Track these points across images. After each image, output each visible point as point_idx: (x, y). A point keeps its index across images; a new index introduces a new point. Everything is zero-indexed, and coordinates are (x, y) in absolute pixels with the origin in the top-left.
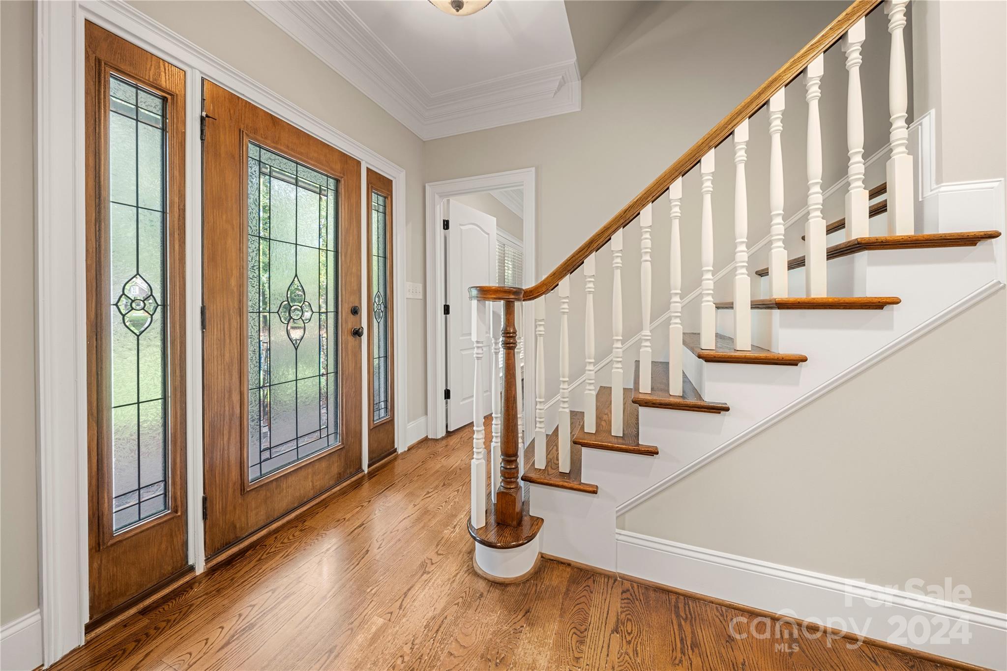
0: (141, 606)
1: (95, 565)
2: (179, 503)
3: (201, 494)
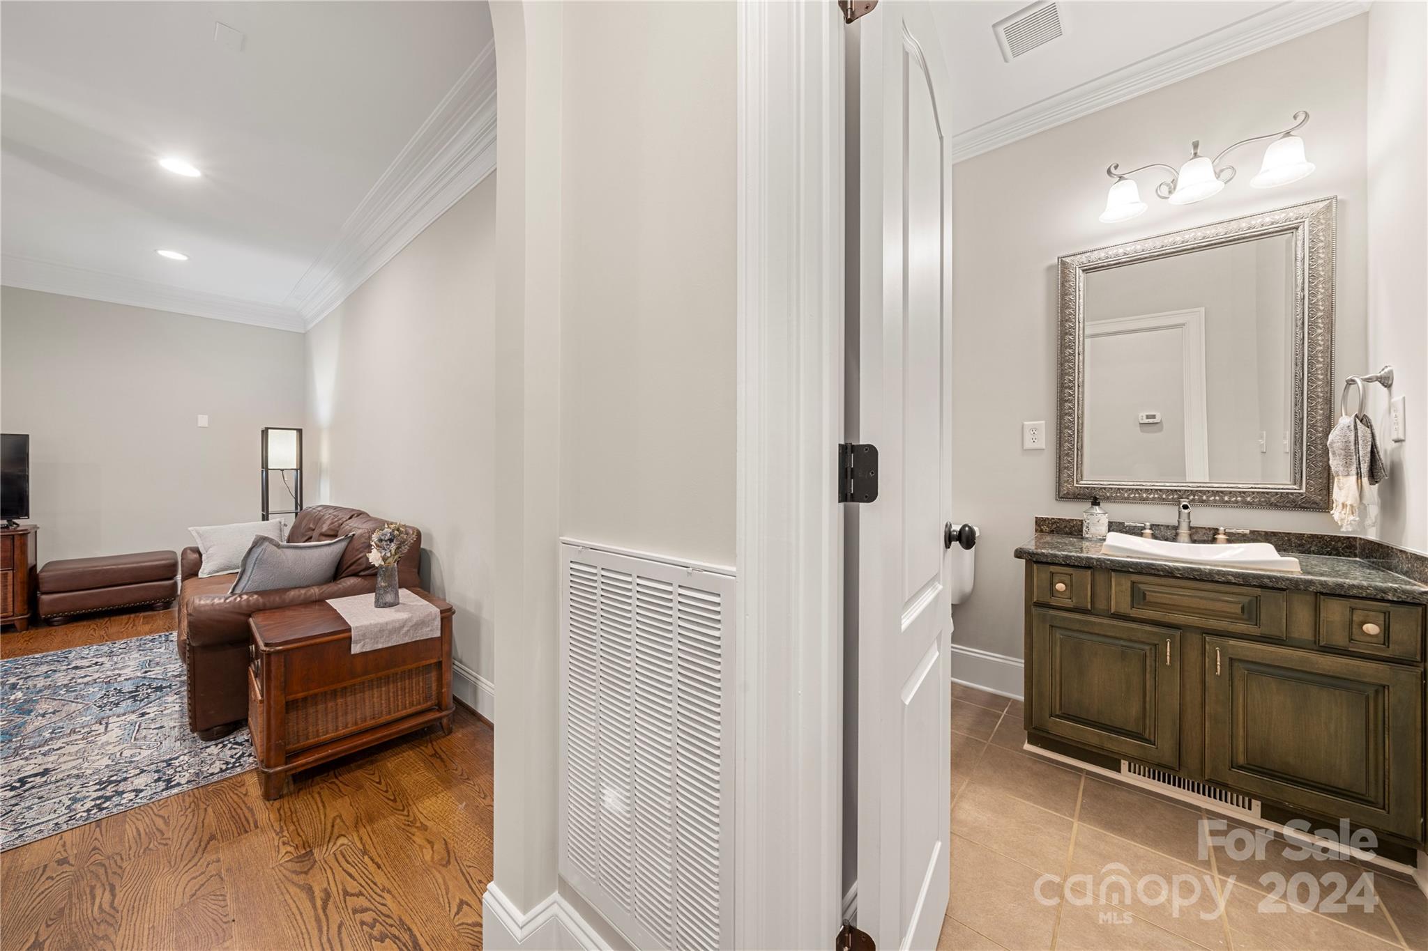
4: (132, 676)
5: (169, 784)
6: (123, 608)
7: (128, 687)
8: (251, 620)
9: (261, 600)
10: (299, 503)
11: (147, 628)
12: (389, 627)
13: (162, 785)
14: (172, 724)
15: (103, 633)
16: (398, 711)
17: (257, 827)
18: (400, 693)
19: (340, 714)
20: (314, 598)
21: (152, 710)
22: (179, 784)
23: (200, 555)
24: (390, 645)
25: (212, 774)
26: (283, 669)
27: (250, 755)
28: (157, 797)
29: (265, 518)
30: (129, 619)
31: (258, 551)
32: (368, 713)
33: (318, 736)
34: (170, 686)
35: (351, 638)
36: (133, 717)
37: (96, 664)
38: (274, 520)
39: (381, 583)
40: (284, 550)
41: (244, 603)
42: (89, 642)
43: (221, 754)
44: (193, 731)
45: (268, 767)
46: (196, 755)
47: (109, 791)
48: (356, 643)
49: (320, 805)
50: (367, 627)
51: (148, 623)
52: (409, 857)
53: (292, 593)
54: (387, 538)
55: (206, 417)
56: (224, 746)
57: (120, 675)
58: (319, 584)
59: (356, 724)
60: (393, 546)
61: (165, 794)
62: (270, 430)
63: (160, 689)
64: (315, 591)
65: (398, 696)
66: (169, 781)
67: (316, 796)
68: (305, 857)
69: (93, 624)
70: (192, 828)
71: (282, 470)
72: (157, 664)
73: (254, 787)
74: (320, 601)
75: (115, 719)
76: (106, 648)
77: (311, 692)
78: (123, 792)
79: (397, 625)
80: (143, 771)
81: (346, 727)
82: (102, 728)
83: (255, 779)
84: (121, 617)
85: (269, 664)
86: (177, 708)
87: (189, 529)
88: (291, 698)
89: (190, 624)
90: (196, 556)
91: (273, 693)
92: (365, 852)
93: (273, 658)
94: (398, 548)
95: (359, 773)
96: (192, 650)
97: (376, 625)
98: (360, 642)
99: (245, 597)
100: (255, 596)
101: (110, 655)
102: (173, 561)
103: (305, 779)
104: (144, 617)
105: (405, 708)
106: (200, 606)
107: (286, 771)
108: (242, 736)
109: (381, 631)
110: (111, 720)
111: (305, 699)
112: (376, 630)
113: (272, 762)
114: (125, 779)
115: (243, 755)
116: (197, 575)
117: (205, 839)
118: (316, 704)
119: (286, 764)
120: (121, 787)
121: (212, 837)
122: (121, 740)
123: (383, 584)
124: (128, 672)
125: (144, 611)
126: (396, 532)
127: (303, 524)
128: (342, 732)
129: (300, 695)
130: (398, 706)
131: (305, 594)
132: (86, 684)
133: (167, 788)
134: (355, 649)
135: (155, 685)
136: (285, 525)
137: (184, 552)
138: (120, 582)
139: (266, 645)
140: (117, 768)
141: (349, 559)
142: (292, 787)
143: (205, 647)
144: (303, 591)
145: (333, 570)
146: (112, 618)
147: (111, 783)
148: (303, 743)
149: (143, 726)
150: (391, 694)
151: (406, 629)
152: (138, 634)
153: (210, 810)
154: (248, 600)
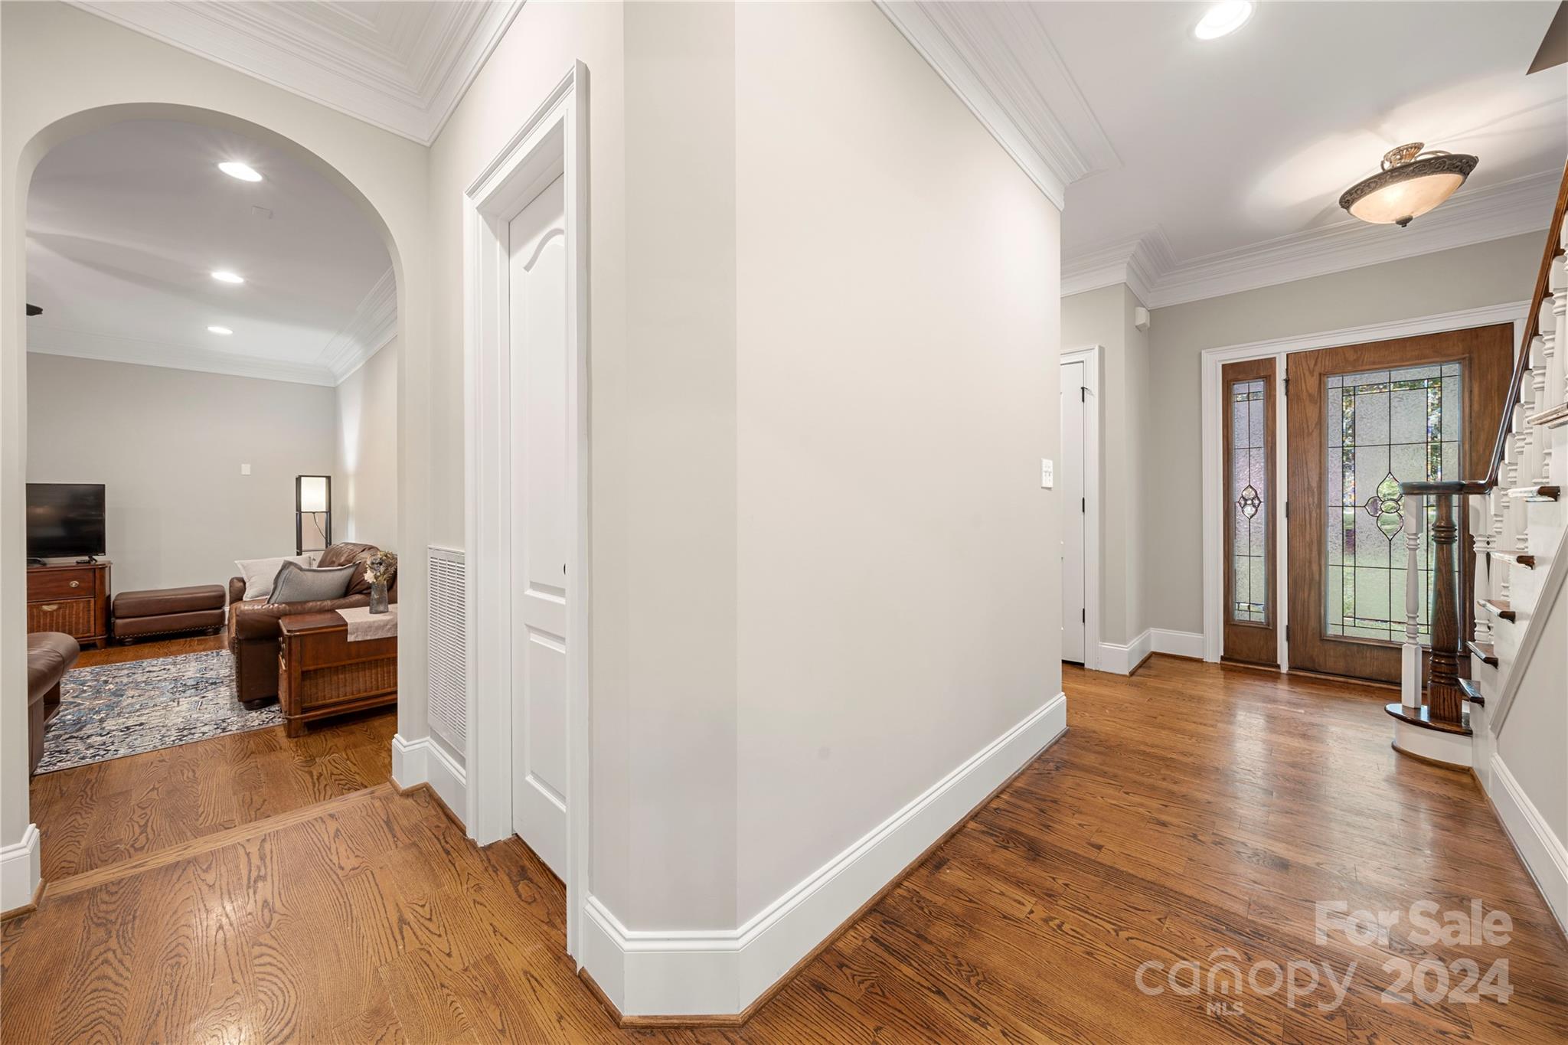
0: (1246, 666)
1: (1227, 631)
2: (1271, 620)
3: (1286, 623)
4: (193, 676)
5: (224, 730)
6: (180, 632)
7: (191, 682)
8: (280, 621)
9: (287, 608)
10: (328, 542)
11: (201, 647)
12: (376, 624)
13: (220, 731)
14: (225, 702)
15: (166, 650)
16: (384, 688)
17: (281, 748)
18: (386, 675)
19: (341, 686)
20: (326, 608)
21: (210, 695)
22: (231, 730)
23: (245, 583)
24: (376, 637)
25: (253, 726)
26: (299, 648)
27: (280, 717)
28: (216, 736)
29: (299, 554)
30: (186, 641)
31: (286, 572)
32: (362, 687)
33: (325, 699)
34: (222, 682)
35: (347, 630)
36: (197, 698)
37: (164, 669)
38: (305, 555)
39: (375, 595)
40: (306, 573)
41: (275, 610)
42: (157, 656)
43: (260, 717)
44: (239, 701)
45: (290, 715)
46: (242, 717)
47: (185, 733)
48: (351, 634)
49: (324, 741)
50: (359, 624)
51: (201, 644)
52: (375, 762)
53: (311, 604)
54: (377, 562)
55: (249, 466)
56: (261, 713)
57: (184, 676)
58: (332, 599)
59: (353, 694)
60: (382, 569)
61: (222, 734)
62: (302, 478)
63: (215, 683)
64: (328, 603)
65: (384, 677)
66: (224, 729)
67: (323, 737)
68: (310, 760)
69: (157, 645)
70: (240, 749)
71: (314, 513)
72: (212, 669)
73: (281, 734)
74: (332, 610)
75: (184, 699)
76: (170, 660)
77: (320, 666)
78: (194, 733)
79: (382, 624)
80: (206, 724)
81: (346, 695)
82: (175, 704)
83: (282, 729)
84: (179, 640)
85: (290, 644)
86: (228, 694)
87: (236, 562)
88: (305, 669)
89: (238, 622)
90: (242, 584)
91: (293, 664)
92: (348, 759)
93: (293, 640)
94: (387, 569)
95: (353, 727)
96: (239, 641)
97: (366, 623)
98: (354, 633)
99: (276, 605)
100: (284, 605)
101: (175, 664)
102: (221, 593)
103: (315, 727)
104: (198, 640)
105: (390, 687)
106: (244, 611)
107: (302, 719)
108: (274, 708)
109: (370, 627)
110: (181, 700)
111: (315, 671)
112: (366, 626)
113: (293, 712)
114: (195, 728)
115: (275, 717)
116: (242, 599)
117: (249, 753)
118: (323, 677)
119: (302, 714)
120: (193, 731)
121: (253, 753)
122: (189, 710)
123: (376, 597)
124: (189, 674)
125: (197, 636)
126: (384, 558)
127: (329, 558)
128: (341, 699)
129: (311, 668)
130: (384, 684)
131: (320, 605)
132: (160, 681)
133: (223, 732)
134: (351, 638)
135: (211, 681)
136: (314, 560)
137: (231, 582)
138: (179, 610)
139: (288, 631)
140: (189, 722)
141: (355, 581)
142: (306, 733)
143: (248, 640)
144: (319, 603)
145: (344, 589)
146: (172, 641)
147: (186, 729)
148: (314, 704)
149: (204, 703)
150: (379, 676)
151: (388, 627)
152: (194, 651)
153: (251, 742)
154: (278, 608)
